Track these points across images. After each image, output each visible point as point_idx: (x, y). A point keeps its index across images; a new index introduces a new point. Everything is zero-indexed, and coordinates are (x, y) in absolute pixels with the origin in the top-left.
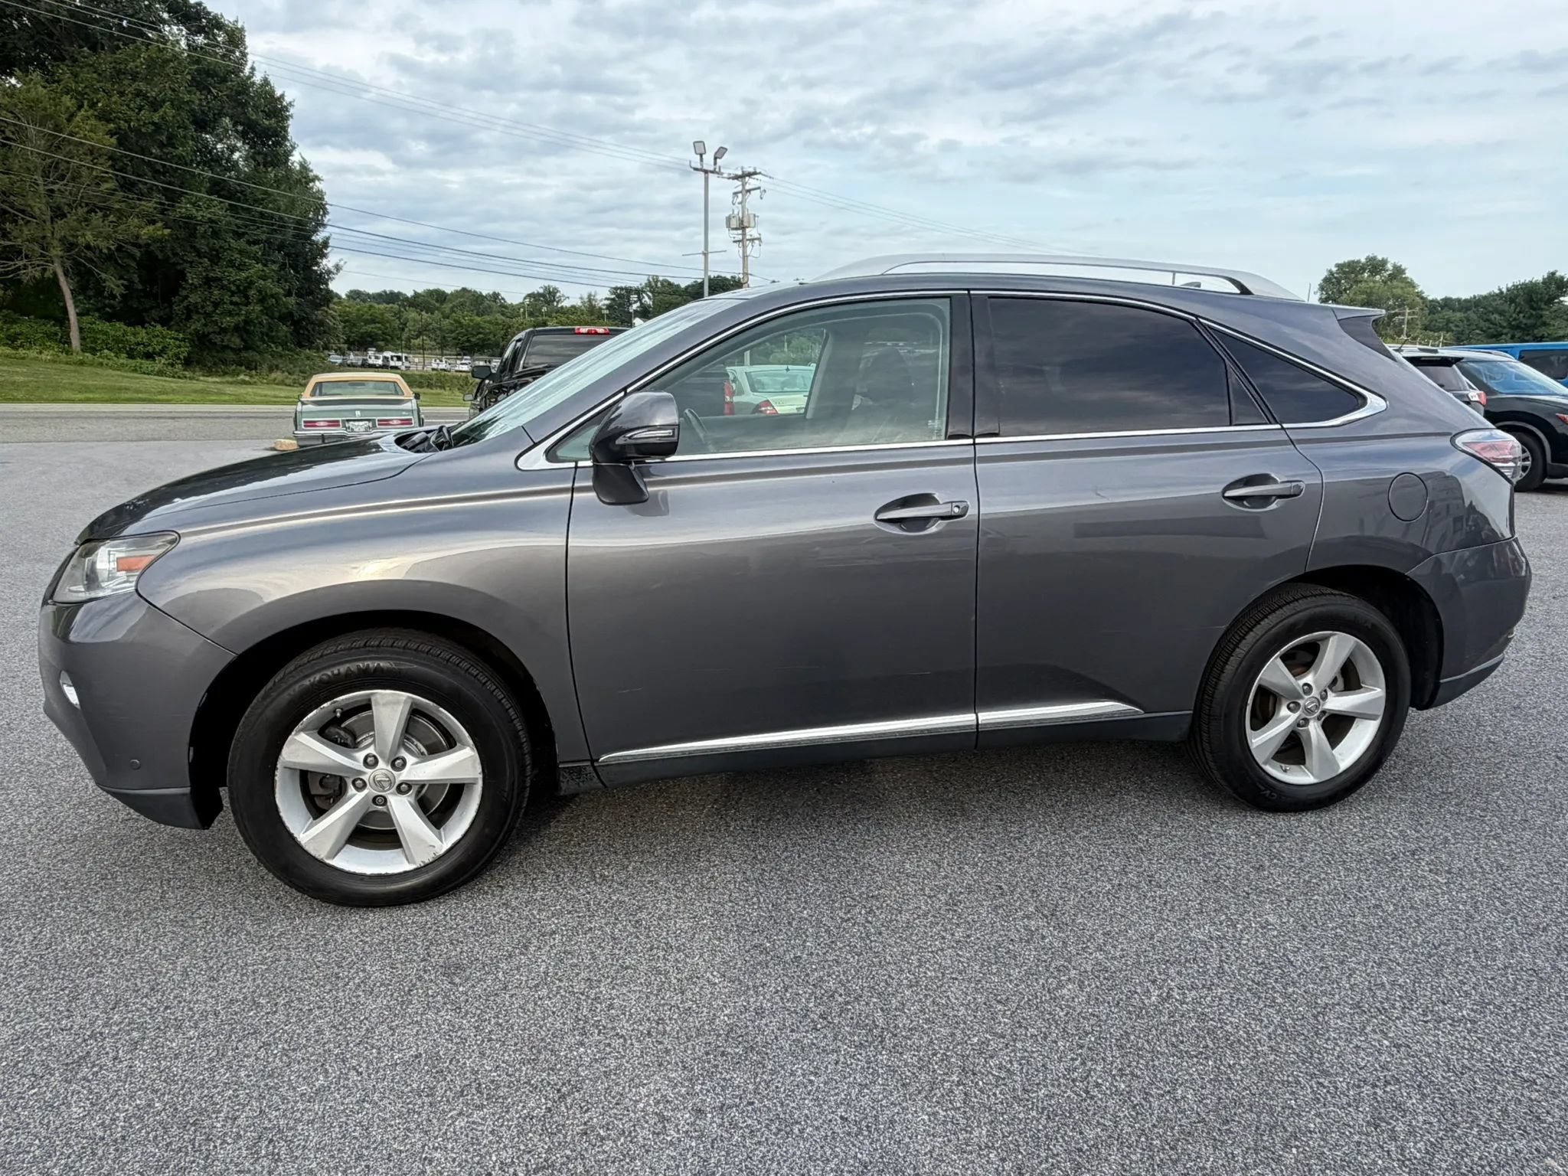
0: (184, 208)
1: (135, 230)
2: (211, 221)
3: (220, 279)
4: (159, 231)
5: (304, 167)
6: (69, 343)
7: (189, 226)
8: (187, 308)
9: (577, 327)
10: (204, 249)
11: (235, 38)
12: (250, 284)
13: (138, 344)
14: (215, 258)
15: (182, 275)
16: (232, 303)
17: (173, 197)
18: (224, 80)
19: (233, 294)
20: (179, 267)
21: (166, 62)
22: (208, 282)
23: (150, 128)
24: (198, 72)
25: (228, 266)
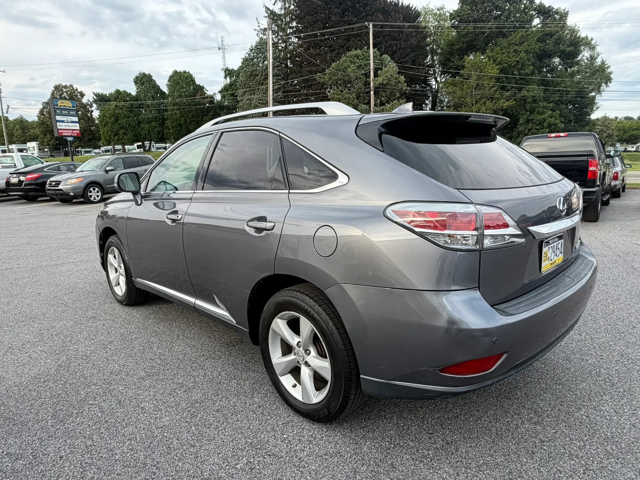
0: (524, 93)
1: (501, 105)
2: (533, 96)
3: (533, 120)
4: (511, 103)
5: (603, 63)
7: (524, 99)
8: (518, 132)
9: (549, 134)
10: (528, 108)
11: (564, 16)
12: (545, 120)
14: (532, 112)
15: (518, 120)
16: (536, 129)
17: (520, 89)
18: (553, 35)
19: (537, 125)
20: (518, 117)
21: (528, 36)
22: (528, 121)
23: (515, 63)
24: (543, 35)
25: (537, 114)
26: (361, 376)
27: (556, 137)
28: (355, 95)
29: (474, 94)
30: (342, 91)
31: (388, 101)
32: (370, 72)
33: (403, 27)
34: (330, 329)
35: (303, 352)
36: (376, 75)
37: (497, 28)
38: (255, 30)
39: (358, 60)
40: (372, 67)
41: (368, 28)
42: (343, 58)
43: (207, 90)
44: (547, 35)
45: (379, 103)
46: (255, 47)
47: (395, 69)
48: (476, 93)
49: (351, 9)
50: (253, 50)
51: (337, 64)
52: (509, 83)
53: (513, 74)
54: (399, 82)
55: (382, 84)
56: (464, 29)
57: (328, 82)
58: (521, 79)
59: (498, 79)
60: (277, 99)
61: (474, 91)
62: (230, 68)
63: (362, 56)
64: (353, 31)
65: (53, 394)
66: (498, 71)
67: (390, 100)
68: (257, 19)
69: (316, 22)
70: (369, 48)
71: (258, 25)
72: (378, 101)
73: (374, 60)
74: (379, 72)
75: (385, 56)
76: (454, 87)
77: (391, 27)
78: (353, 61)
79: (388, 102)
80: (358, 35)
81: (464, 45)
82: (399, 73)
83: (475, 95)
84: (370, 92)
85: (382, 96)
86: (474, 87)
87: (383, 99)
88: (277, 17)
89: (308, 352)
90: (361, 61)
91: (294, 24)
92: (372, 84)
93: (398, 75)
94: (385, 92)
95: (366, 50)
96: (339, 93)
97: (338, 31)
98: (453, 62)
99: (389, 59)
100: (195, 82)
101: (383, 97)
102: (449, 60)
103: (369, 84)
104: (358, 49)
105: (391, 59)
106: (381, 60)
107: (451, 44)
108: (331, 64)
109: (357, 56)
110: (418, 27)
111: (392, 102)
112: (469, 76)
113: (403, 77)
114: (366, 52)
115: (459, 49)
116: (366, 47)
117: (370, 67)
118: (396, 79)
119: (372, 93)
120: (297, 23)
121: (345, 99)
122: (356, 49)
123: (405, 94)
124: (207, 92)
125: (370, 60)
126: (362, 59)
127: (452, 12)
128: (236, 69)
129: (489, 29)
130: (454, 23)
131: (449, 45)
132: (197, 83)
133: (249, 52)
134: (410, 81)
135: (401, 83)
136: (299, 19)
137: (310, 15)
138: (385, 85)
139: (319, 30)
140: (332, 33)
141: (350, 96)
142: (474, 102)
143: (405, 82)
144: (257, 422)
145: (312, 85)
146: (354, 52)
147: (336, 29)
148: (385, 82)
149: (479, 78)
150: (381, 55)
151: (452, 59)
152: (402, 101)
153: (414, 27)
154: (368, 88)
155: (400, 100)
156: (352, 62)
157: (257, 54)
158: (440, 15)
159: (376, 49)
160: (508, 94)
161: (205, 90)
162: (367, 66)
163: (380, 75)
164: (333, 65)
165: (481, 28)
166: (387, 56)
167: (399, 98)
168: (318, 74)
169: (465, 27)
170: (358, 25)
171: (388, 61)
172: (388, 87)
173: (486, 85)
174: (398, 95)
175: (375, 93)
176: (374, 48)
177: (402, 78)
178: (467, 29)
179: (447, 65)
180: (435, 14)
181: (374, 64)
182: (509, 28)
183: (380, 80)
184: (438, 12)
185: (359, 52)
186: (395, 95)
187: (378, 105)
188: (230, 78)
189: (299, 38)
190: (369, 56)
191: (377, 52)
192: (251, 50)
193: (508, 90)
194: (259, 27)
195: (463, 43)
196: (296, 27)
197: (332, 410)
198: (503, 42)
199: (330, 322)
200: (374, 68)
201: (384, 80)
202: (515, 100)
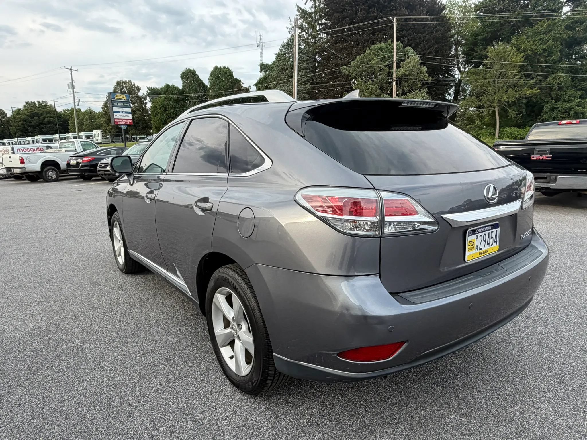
0: (550, 80)
1: (524, 92)
2: (559, 84)
3: (558, 108)
4: (536, 91)
6: (494, 135)
7: (550, 87)
8: (542, 120)
9: (559, 121)
10: (554, 96)
12: (571, 109)
13: (518, 135)
14: (557, 100)
15: (543, 107)
17: (546, 77)
18: (583, 23)
19: (563, 113)
20: (542, 104)
21: (555, 24)
22: (553, 109)
23: (541, 51)
24: (572, 23)
25: (563, 102)
26: (274, 354)
27: (566, 124)
28: (378, 86)
29: (496, 83)
30: (365, 82)
31: (409, 90)
32: (393, 64)
33: (427, 19)
34: (252, 306)
35: (236, 326)
36: (398, 67)
37: (523, 17)
38: (287, 28)
39: (381, 53)
40: (395, 59)
41: (392, 22)
42: (368, 51)
43: (243, 84)
44: (577, 22)
45: (401, 92)
46: (287, 43)
47: (417, 60)
48: (499, 82)
49: (376, 5)
50: (285, 46)
51: (362, 57)
52: (535, 71)
53: (539, 62)
54: (421, 72)
55: (405, 74)
56: (489, 19)
57: (352, 73)
58: (547, 67)
59: (522, 67)
60: (306, 90)
61: (496, 80)
62: (265, 62)
63: (386, 49)
64: (378, 26)
65: (36, 348)
66: (523, 59)
67: (412, 90)
68: (289, 17)
69: (343, 18)
70: (392, 41)
71: (290, 23)
72: (400, 91)
73: (397, 52)
74: (402, 63)
75: (408, 48)
76: (476, 76)
77: (415, 20)
78: (377, 53)
79: (410, 92)
80: (382, 29)
81: (488, 35)
82: (421, 64)
83: (498, 83)
84: (392, 82)
85: (403, 86)
86: (498, 75)
87: (405, 89)
88: (308, 15)
89: (240, 326)
90: (385, 53)
91: (323, 21)
92: (394, 75)
93: (419, 66)
94: (408, 82)
95: (390, 43)
96: (363, 83)
97: (363, 27)
98: (477, 52)
99: (412, 50)
100: (233, 77)
101: (405, 87)
102: (473, 50)
103: (392, 75)
104: (382, 43)
105: (414, 50)
106: (404, 52)
107: (475, 35)
108: (356, 57)
109: (381, 49)
110: (443, 20)
111: (414, 91)
112: (492, 66)
113: (425, 67)
114: (390, 45)
115: (483, 39)
116: (390, 40)
117: (393, 58)
118: (419, 69)
119: (394, 83)
120: (326, 20)
121: (368, 89)
122: (380, 42)
123: (427, 83)
124: (243, 85)
125: (393, 52)
126: (386, 52)
127: (477, 3)
128: (270, 63)
129: (515, 18)
130: (478, 14)
131: (474, 35)
132: (235, 77)
133: (281, 48)
134: (432, 71)
135: (423, 73)
136: (328, 16)
137: (338, 12)
138: (407, 76)
139: (346, 26)
140: (359, 28)
141: (373, 86)
142: (497, 91)
143: (427, 72)
144: (195, 389)
145: (337, 78)
146: (378, 45)
147: (363, 24)
148: (407, 73)
149: (502, 67)
150: (404, 48)
151: (475, 49)
152: (423, 91)
153: (437, 19)
154: (390, 79)
155: (422, 89)
156: (375, 55)
157: (289, 49)
158: (466, 6)
159: (400, 41)
160: (532, 82)
161: (241, 83)
162: (390, 58)
163: (402, 67)
164: (358, 58)
165: (508, 18)
166: (410, 48)
167: (421, 87)
168: (343, 67)
169: (490, 17)
170: (383, 20)
171: (411, 52)
172: (410, 77)
173: (510, 74)
174: (420, 84)
175: (397, 84)
176: (397, 40)
177: (424, 69)
178: (492, 19)
179: (470, 55)
180: (461, 6)
181: (397, 56)
182: (536, 16)
183: (402, 71)
184: (464, 5)
185: (383, 45)
186: (417, 85)
187: (400, 95)
188: (265, 72)
189: (328, 34)
190: (393, 49)
191: (401, 44)
192: (283, 46)
193: (532, 79)
194: (291, 25)
195: (487, 33)
196: (325, 24)
197: (255, 384)
198: (529, 30)
199: (253, 299)
200: (397, 60)
201: (406, 71)
202: (540, 88)
